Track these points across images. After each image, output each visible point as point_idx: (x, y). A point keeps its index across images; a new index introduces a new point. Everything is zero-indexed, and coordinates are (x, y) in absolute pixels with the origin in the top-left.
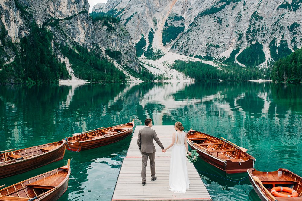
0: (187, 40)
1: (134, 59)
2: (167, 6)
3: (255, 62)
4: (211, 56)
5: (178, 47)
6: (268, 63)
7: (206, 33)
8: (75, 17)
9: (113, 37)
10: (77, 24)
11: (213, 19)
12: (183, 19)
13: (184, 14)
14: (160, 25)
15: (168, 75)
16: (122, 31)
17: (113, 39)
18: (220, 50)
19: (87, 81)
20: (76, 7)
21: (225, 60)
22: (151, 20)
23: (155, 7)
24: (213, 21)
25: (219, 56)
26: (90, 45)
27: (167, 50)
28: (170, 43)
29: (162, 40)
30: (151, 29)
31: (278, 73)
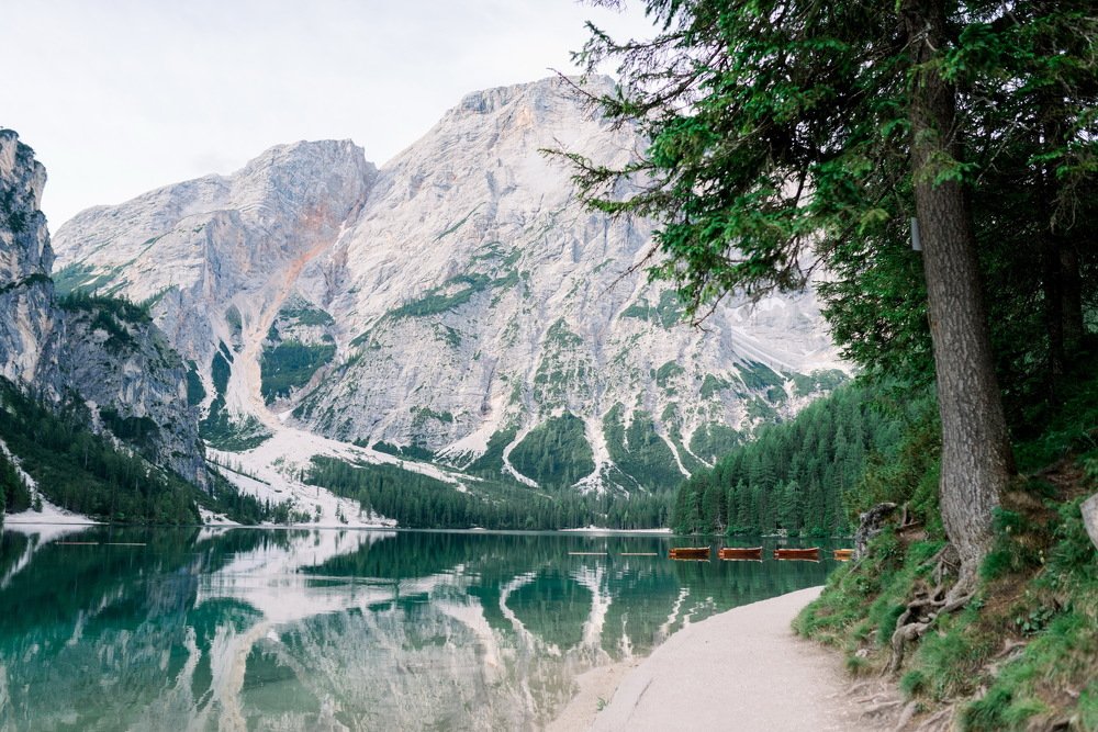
0: (347, 390)
1: (191, 448)
2: (276, 274)
3: (567, 471)
4: (428, 449)
5: (315, 413)
6: (604, 477)
7: (410, 374)
8: (8, 292)
9: (130, 368)
10: (15, 318)
11: (432, 331)
12: (328, 322)
13: (332, 305)
14: (251, 335)
15: (303, 506)
16: (159, 350)
17: (129, 375)
18: (453, 430)
19: (98, 520)
20: (15, 260)
21: (473, 461)
22: (222, 315)
23: (234, 272)
24: (432, 337)
25: (450, 447)
26: (53, 390)
27: (279, 419)
28: (288, 396)
29: (259, 384)
30: (222, 345)
31: (700, 512)
